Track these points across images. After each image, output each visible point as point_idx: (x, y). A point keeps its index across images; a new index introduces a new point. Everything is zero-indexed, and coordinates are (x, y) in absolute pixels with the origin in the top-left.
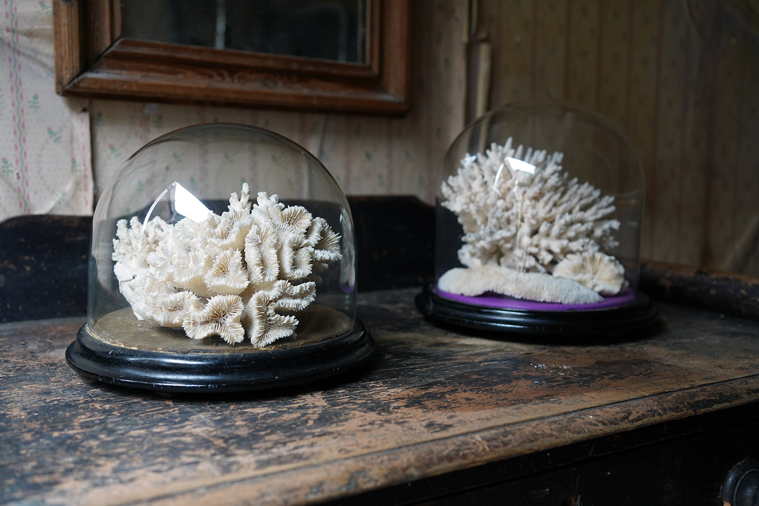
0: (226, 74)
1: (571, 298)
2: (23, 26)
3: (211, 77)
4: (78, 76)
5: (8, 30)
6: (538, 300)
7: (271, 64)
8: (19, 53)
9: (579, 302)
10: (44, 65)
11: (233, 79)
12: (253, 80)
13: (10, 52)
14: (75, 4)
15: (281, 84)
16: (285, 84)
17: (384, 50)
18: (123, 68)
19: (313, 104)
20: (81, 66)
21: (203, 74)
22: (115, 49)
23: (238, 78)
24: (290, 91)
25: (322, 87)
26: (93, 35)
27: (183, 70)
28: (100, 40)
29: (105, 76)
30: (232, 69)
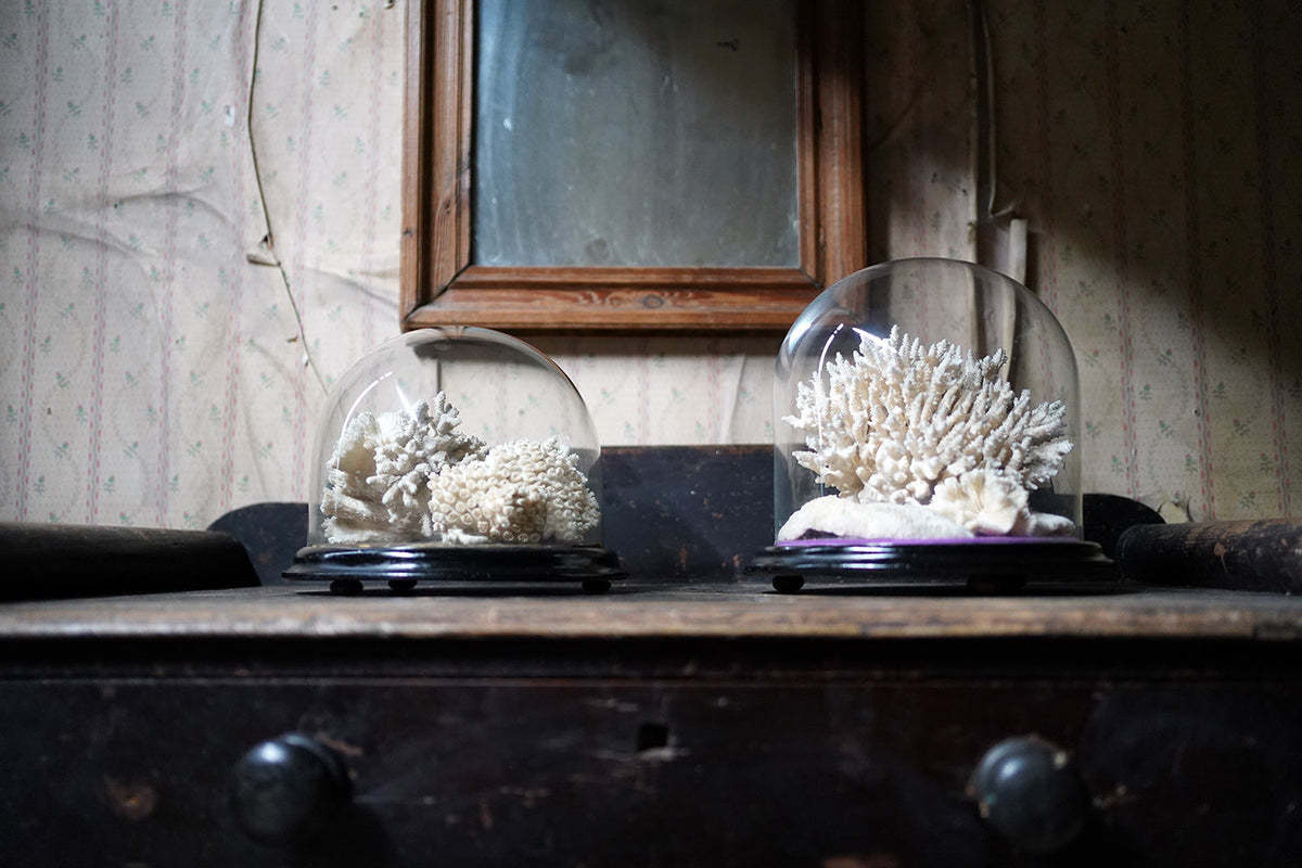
0: (595, 296)
2: (377, 268)
3: (573, 300)
4: (414, 310)
5: (362, 273)
7: (653, 278)
8: (372, 295)
10: (390, 304)
11: (604, 302)
12: (629, 301)
13: (362, 296)
14: (415, 235)
15: (669, 302)
16: (674, 304)
17: (825, 244)
18: (470, 299)
19: (707, 324)
20: (417, 299)
21: (566, 298)
22: (459, 279)
23: (611, 299)
24: (680, 311)
25: (731, 303)
26: (438, 267)
27: (542, 296)
28: (444, 271)
29: (446, 309)
30: (603, 289)
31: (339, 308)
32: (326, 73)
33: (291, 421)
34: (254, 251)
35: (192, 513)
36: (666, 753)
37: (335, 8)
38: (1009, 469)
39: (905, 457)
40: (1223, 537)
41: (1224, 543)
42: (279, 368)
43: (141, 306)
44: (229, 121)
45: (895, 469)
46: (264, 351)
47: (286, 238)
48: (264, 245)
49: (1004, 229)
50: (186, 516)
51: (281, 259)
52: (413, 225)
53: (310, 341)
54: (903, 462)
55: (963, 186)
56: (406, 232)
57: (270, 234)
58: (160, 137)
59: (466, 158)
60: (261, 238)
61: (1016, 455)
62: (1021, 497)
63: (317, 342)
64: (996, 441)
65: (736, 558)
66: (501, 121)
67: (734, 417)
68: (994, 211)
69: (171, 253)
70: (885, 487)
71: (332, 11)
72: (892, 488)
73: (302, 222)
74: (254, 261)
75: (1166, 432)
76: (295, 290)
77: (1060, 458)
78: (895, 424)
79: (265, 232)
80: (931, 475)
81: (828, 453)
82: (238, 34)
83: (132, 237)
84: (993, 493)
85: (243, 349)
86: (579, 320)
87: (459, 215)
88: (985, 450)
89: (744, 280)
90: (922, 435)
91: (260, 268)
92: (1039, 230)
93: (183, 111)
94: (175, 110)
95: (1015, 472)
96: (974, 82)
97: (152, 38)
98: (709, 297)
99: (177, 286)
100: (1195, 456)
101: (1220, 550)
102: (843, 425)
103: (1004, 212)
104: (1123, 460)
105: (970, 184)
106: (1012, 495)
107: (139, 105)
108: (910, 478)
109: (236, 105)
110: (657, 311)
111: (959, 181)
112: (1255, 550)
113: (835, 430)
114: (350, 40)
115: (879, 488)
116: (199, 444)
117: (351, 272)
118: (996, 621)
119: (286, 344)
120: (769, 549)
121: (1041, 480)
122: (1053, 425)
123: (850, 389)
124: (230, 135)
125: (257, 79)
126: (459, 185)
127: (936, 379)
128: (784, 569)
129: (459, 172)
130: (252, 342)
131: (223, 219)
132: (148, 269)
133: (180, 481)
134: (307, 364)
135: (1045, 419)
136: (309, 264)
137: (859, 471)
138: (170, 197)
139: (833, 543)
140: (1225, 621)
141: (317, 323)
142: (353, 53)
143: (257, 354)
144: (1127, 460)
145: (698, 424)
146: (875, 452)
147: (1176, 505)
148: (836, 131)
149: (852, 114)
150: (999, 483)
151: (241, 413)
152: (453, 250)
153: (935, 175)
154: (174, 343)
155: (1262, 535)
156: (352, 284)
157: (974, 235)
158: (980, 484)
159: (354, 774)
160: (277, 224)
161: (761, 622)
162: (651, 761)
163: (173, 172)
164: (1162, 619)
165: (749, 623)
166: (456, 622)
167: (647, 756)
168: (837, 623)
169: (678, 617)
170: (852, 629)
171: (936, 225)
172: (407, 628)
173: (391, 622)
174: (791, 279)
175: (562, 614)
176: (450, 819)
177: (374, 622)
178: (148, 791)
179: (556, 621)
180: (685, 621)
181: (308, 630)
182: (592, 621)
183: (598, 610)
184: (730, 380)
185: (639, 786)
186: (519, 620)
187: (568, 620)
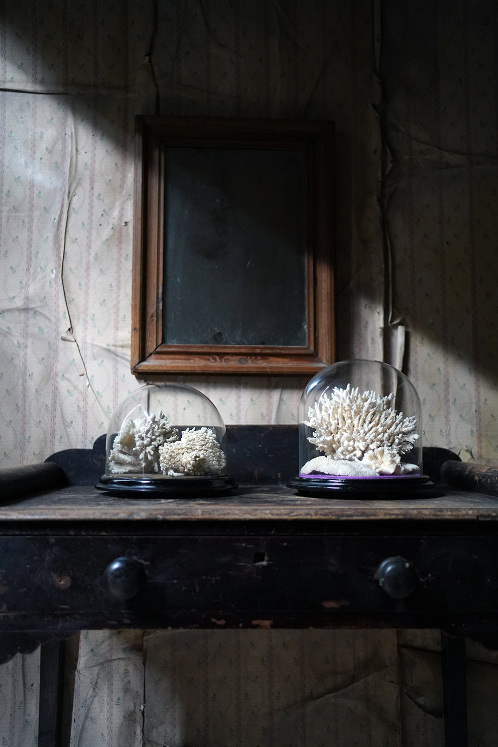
0: (217, 358)
2: (120, 343)
3: (209, 360)
4: (138, 364)
5: (113, 346)
7: (243, 351)
8: (117, 355)
10: (126, 360)
11: (221, 361)
12: (233, 360)
13: (113, 356)
14: (139, 331)
15: (250, 361)
16: (252, 361)
17: (318, 337)
18: (162, 359)
19: (267, 372)
20: (139, 360)
21: (204, 359)
22: (158, 350)
23: (225, 359)
24: (255, 365)
25: (276, 361)
26: (148, 344)
27: (194, 358)
28: (151, 346)
29: (152, 363)
30: (221, 355)
31: (103, 361)
32: (96, 254)
33: (81, 411)
34: (64, 335)
35: (37, 453)
36: (265, 563)
37: (100, 225)
38: (394, 446)
39: (352, 441)
40: (478, 472)
41: (478, 475)
42: (76, 387)
43: (13, 359)
44: (53, 276)
45: (349, 446)
46: (68, 380)
47: (78, 329)
48: (69, 332)
49: (396, 329)
50: (34, 454)
51: (76, 339)
52: (138, 326)
53: (89, 376)
54: (351, 443)
55: (378, 310)
56: (134, 329)
57: (72, 328)
58: (21, 282)
59: (160, 296)
60: (67, 329)
61: (397, 441)
62: (398, 459)
63: (92, 376)
64: (389, 435)
65: (279, 474)
66: (177, 279)
67: (278, 411)
68: (391, 322)
69: (26, 335)
70: (344, 453)
71: (99, 226)
72: (347, 453)
73: (85, 321)
74: (64, 339)
75: (463, 419)
76: (82, 352)
77: (414, 441)
78: (349, 428)
79: (70, 326)
80: (363, 449)
81: (322, 439)
82: (57, 237)
83: (8, 328)
84: (387, 459)
85: (59, 379)
86: (211, 369)
87: (157, 321)
88: (384, 438)
89: (283, 352)
90: (359, 432)
91: (67, 342)
92: (410, 330)
93: (32, 271)
94: (28, 270)
95: (396, 447)
96: (383, 266)
97: (17, 237)
98: (268, 359)
99: (29, 350)
100: (474, 430)
101: (476, 478)
102: (327, 428)
103: (395, 322)
104: (445, 432)
105: (380, 309)
106: (395, 458)
107: (11, 268)
108: (354, 449)
109: (56, 269)
110: (246, 365)
111: (376, 308)
112: (487, 480)
113: (325, 430)
114: (107, 240)
115: (342, 453)
116: (40, 422)
117: (108, 345)
118: (386, 515)
119: (79, 377)
120: (297, 478)
121: (407, 450)
122: (411, 427)
123: (330, 411)
124: (53, 282)
125: (65, 257)
126: (157, 307)
127: (365, 409)
128: (304, 487)
129: (158, 302)
130: (63, 375)
131: (50, 320)
132: (16, 342)
133: (31, 439)
134: (88, 386)
135: (408, 425)
136: (89, 341)
137: (334, 446)
138: (26, 310)
139: (325, 477)
140: (467, 514)
141: (92, 367)
142: (108, 246)
143: (65, 381)
144: (446, 431)
145: (262, 414)
146: (340, 438)
147: (467, 451)
148: (323, 287)
149: (330, 280)
150: (389, 453)
151: (58, 408)
152: (155, 337)
153: (366, 305)
154: (28, 376)
155: (490, 474)
156: (108, 350)
157: (382, 333)
158: (382, 453)
159: (147, 572)
160: (74, 322)
161: (300, 515)
162: (259, 566)
163: (27, 298)
164: (445, 514)
165: (296, 516)
166: (187, 515)
167: (257, 564)
168: (328, 516)
169: (270, 513)
170: (334, 518)
171: (366, 327)
172: (168, 517)
173: (162, 515)
174: (302, 352)
175: (226, 512)
176: (184, 588)
177: (156, 515)
178: (68, 578)
179: (224, 515)
180: (272, 514)
181: (131, 518)
182: (238, 514)
183: (239, 510)
184: (276, 395)
185: (254, 575)
186: (210, 514)
187: (228, 514)
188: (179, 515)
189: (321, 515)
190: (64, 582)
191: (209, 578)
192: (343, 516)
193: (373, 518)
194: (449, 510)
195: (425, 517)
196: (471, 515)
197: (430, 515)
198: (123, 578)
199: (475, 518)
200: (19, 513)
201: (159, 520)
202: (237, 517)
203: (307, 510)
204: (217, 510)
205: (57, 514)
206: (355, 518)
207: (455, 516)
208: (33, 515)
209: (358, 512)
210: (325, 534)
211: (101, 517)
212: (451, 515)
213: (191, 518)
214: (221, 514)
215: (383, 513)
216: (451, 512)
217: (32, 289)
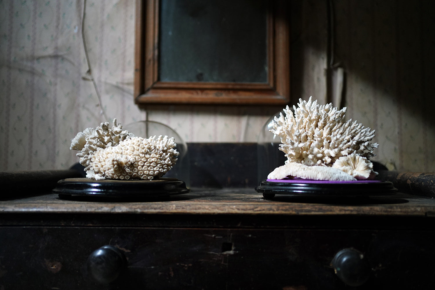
0: (199, 92)
1: (334, 178)
2: (126, 81)
3: (192, 94)
4: (139, 96)
5: (121, 83)
6: (315, 179)
7: (219, 86)
8: (124, 91)
9: (339, 180)
10: (130, 94)
11: (202, 94)
12: (211, 94)
13: (121, 91)
14: (139, 71)
15: (224, 95)
16: (226, 94)
17: (276, 76)
18: (157, 93)
19: (237, 102)
20: (140, 93)
21: (189, 93)
22: (154, 86)
23: (205, 93)
24: (227, 97)
25: (245, 95)
26: (147, 81)
27: (181, 92)
28: (149, 83)
29: (150, 96)
30: (202, 90)
31: (113, 95)
32: (108, 15)
34: (84, 75)
35: (63, 163)
36: (231, 252)
40: (410, 178)
41: (410, 180)
42: (93, 115)
43: (46, 94)
44: (76, 31)
46: (88, 110)
47: (95, 72)
48: (88, 74)
49: (336, 71)
51: (93, 78)
52: (139, 67)
53: (103, 106)
55: (322, 57)
56: (136, 70)
57: (90, 70)
58: (52, 36)
59: (156, 45)
60: (87, 71)
63: (105, 107)
65: (246, 180)
66: (169, 33)
67: (245, 133)
68: (333, 65)
69: (56, 76)
73: (100, 66)
74: (84, 79)
75: (388, 139)
76: (98, 89)
79: (88, 69)
83: (43, 70)
85: (80, 109)
87: (154, 64)
89: (250, 87)
91: (86, 81)
92: (347, 72)
93: (60, 27)
94: (57, 27)
96: (326, 22)
97: (49, 2)
98: (237, 93)
99: (58, 87)
100: (397, 147)
101: (409, 182)
103: (336, 65)
105: (324, 56)
109: (78, 26)
110: (221, 98)
111: (321, 55)
112: (421, 183)
114: (116, 4)
116: (66, 141)
117: (117, 83)
119: (95, 107)
124: (76, 36)
125: (85, 17)
126: (154, 54)
129: (154, 50)
130: (83, 106)
131: (73, 64)
133: (60, 153)
134: (102, 114)
136: (103, 80)
138: (55, 57)
140: (416, 211)
141: (106, 100)
142: (118, 8)
143: (85, 110)
145: (233, 135)
147: (391, 164)
151: (80, 130)
152: (152, 76)
153: (313, 53)
154: (57, 106)
156: (118, 87)
157: (326, 73)
159: (128, 259)
160: (92, 66)
161: (264, 210)
162: (226, 255)
163: (56, 48)
164: (395, 210)
165: (260, 210)
166: (162, 209)
167: (225, 253)
168: (289, 211)
169: (236, 208)
170: (294, 213)
171: (313, 69)
172: (146, 211)
173: (140, 209)
174: (265, 87)
175: (197, 206)
176: (160, 273)
177: (135, 209)
178: (59, 263)
179: (196, 209)
180: (238, 209)
181: (113, 211)
182: (208, 209)
183: (209, 205)
184: (244, 120)
185: (222, 263)
186: (183, 208)
187: (199, 208)
188: (155, 209)
189: (283, 210)
190: (55, 267)
191: (182, 264)
192: (302, 211)
193: (330, 213)
194: (398, 207)
195: (377, 213)
196: (419, 212)
197: (381, 211)
198: (104, 264)
199: (424, 214)
200: (16, 207)
201: (138, 213)
202: (207, 211)
203: (270, 206)
204: (189, 205)
205: (48, 207)
206: (313, 213)
207: (405, 212)
208: (27, 208)
209: (316, 208)
210: (286, 227)
211: (87, 210)
212: (401, 212)
213: (166, 212)
214: (193, 209)
215: (339, 209)
216: (401, 209)
217: (60, 42)
